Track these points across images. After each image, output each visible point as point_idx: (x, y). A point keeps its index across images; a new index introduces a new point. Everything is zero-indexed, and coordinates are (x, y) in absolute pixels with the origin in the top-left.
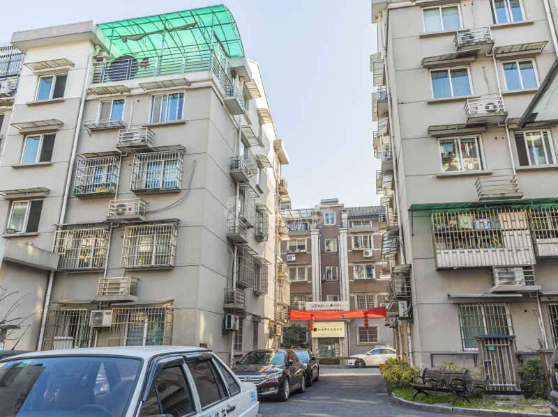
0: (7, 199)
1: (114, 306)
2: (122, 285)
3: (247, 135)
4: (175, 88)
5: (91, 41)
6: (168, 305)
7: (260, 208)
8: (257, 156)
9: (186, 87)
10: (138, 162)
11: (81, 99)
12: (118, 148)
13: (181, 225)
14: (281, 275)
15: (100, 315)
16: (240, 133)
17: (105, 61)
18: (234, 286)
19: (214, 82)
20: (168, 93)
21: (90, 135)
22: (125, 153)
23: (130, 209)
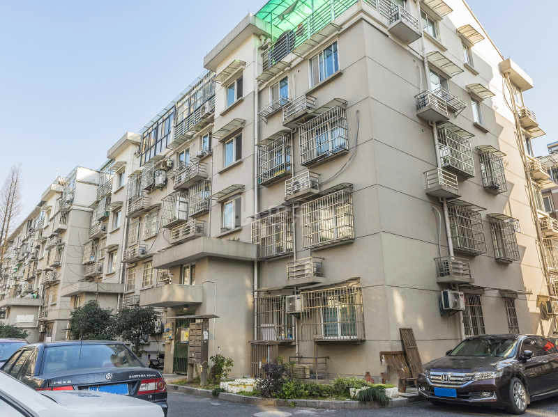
0: (219, 202)
1: (302, 290)
2: (307, 267)
3: (439, 64)
4: (327, 39)
5: (254, 34)
6: (354, 285)
7: (483, 151)
8: (467, 87)
9: (337, 32)
10: (304, 133)
11: (255, 92)
12: (284, 125)
13: (355, 189)
14: (548, 234)
15: (292, 300)
16: (426, 65)
17: (269, 47)
18: (452, 254)
19: (366, 13)
20: (323, 49)
21: (267, 123)
22: (294, 129)
23: (303, 185)
